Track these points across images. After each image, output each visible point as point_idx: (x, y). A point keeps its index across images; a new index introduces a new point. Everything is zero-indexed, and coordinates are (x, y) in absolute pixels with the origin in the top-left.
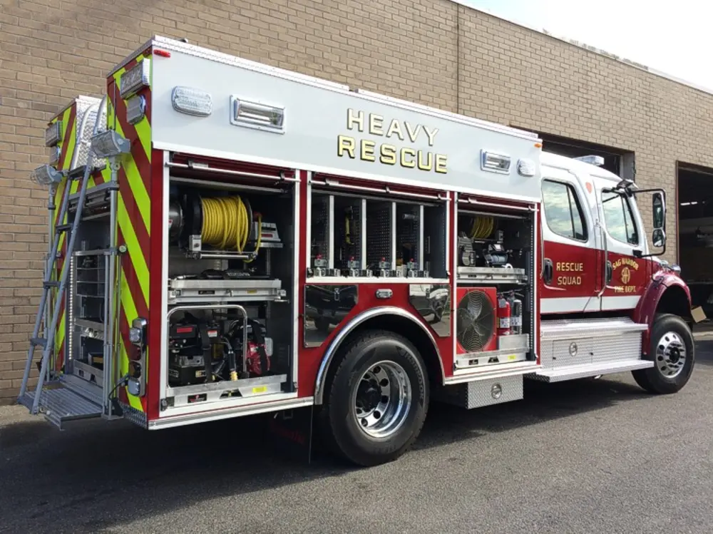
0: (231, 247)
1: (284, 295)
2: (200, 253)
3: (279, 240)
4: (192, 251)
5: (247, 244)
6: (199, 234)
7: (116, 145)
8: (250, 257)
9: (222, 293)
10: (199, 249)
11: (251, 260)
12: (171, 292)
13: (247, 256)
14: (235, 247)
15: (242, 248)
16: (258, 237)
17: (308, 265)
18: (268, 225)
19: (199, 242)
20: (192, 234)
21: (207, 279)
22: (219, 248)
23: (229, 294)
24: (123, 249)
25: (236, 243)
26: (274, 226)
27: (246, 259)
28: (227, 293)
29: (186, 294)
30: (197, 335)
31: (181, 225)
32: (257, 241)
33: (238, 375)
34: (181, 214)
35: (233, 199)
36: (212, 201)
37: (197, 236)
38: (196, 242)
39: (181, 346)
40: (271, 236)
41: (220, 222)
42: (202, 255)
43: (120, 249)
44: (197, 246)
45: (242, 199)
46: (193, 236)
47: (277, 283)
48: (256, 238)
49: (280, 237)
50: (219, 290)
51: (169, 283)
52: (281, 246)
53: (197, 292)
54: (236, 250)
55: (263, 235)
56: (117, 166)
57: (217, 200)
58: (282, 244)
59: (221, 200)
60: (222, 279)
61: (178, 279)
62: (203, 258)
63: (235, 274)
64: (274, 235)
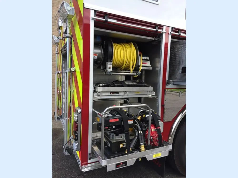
0: (127, 69)
1: (154, 94)
2: (111, 72)
3: (151, 66)
4: (107, 71)
5: (135, 68)
6: (111, 61)
7: (67, 10)
8: (137, 74)
9: (122, 94)
10: (111, 70)
11: (137, 76)
12: (95, 94)
13: (135, 74)
14: (129, 69)
15: (133, 70)
16: (141, 64)
17: (167, 79)
18: (145, 58)
19: (111, 66)
20: (107, 62)
21: (115, 86)
22: (121, 70)
23: (126, 94)
24: (73, 69)
25: (130, 67)
26: (148, 58)
27: (135, 75)
28: (125, 93)
29: (104, 94)
30: (121, 123)
31: (102, 57)
32: (140, 66)
33: (145, 147)
34: (102, 51)
35: (129, 44)
36: (118, 45)
37: (110, 63)
38: (109, 66)
39: (112, 130)
40: (146, 63)
41: (122, 56)
42: (112, 73)
43: (71, 69)
44: (110, 68)
45: (133, 44)
46: (108, 62)
47: (151, 88)
48: (140, 65)
49: (151, 64)
50: (121, 92)
51: (94, 88)
52: (151, 68)
53: (110, 93)
54: (130, 70)
55: (143, 63)
56: (69, 25)
57: (121, 44)
58: (152, 68)
59: (122, 44)
60: (123, 86)
61: (100, 86)
62: (113, 75)
63: (129, 83)
64: (148, 63)
